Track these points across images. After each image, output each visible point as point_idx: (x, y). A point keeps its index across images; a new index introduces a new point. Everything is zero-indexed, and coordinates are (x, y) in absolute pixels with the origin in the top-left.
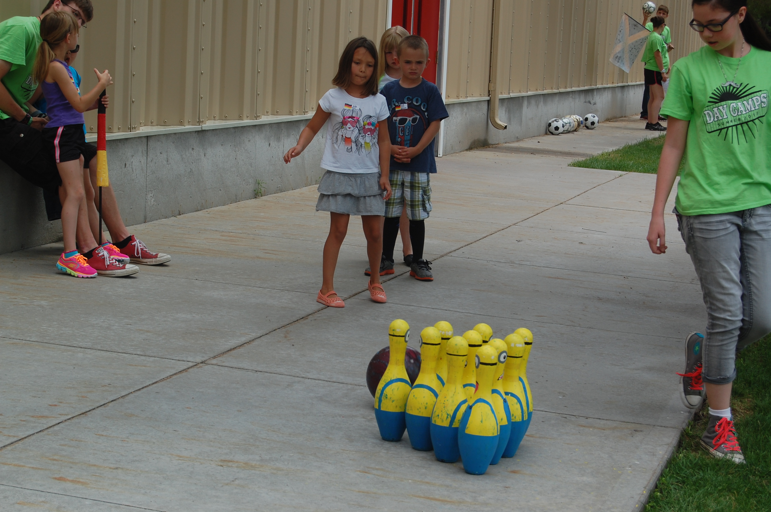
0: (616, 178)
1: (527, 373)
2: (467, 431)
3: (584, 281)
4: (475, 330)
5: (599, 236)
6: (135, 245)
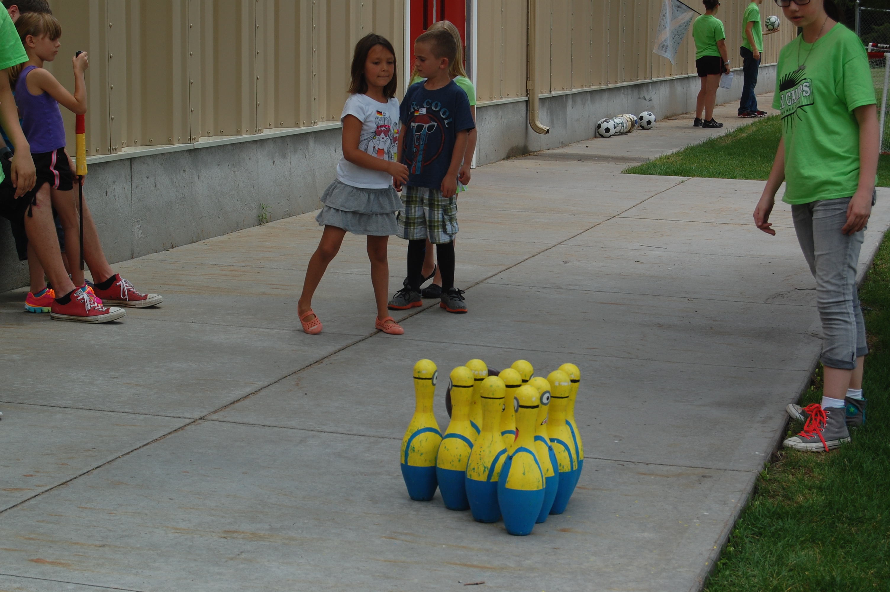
0: (677, 185)
1: (576, 415)
2: (508, 486)
3: (642, 306)
4: (513, 368)
5: (658, 253)
6: (120, 285)
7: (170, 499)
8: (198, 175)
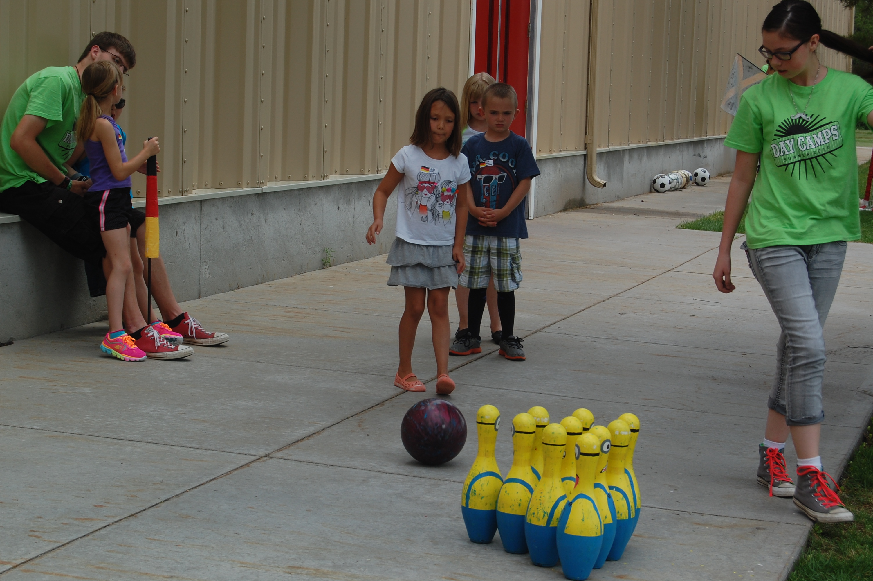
1: (634, 464)
2: (567, 531)
3: (697, 359)
4: (574, 416)
5: (713, 307)
6: (188, 323)
7: (236, 533)
8: (265, 218)
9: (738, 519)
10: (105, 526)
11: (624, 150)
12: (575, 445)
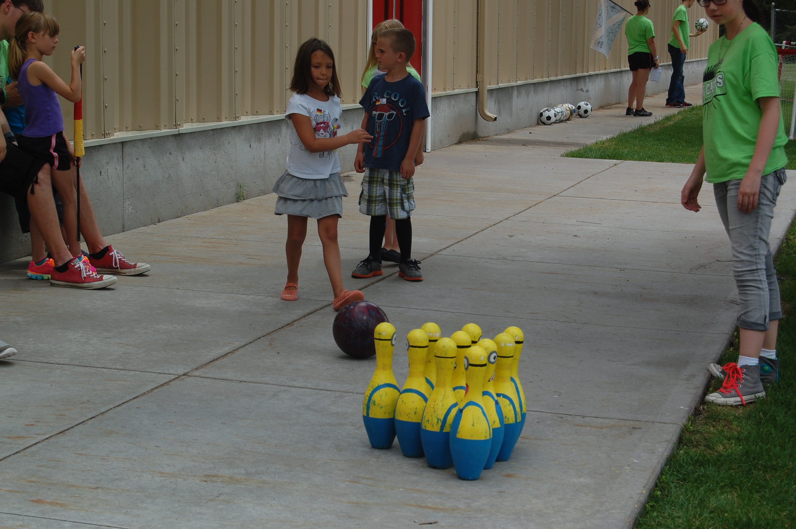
0: (611, 167)
1: (520, 372)
2: (459, 436)
3: (579, 275)
4: (464, 331)
5: (594, 228)
6: (112, 255)
7: (157, 446)
8: (182, 157)
9: (616, 420)
10: (36, 444)
11: (512, 87)
12: (464, 357)
